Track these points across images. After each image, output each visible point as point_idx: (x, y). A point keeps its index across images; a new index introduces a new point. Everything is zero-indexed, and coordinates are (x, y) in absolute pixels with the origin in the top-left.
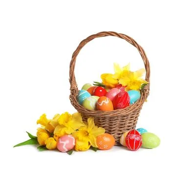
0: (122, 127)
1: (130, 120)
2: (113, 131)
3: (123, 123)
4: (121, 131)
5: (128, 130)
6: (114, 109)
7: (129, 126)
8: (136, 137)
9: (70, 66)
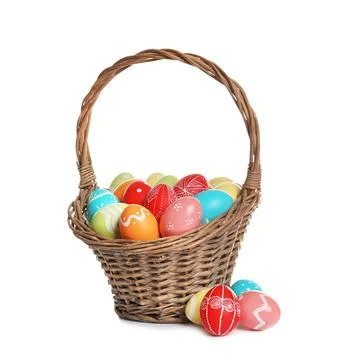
0: (183, 280)
1: (206, 262)
2: (163, 288)
3: (186, 269)
4: (182, 288)
5: (204, 285)
6: (161, 236)
7: (204, 278)
8: (226, 303)
9: (78, 130)
